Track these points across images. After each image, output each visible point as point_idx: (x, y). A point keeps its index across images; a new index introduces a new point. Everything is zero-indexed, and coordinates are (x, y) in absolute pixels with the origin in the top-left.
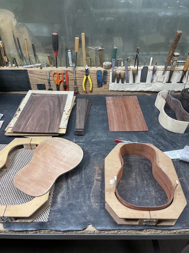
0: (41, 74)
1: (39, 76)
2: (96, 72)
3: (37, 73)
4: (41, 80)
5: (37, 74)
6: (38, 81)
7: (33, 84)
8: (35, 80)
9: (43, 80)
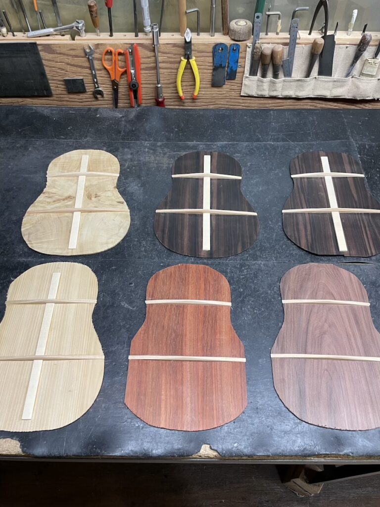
0: (72, 52)
1: (67, 59)
2: (211, 49)
3: (63, 50)
4: (74, 69)
5: (64, 54)
6: (67, 71)
7: (55, 78)
8: (59, 69)
9: (79, 70)
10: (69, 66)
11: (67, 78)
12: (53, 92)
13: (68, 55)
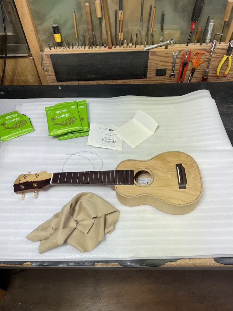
0: (166, 55)
3: (161, 54)
4: (163, 63)
5: (161, 56)
6: (159, 65)
7: (151, 69)
8: (156, 64)
9: (166, 64)
10: (161, 62)
11: (158, 68)
12: (148, 76)
13: (163, 57)
